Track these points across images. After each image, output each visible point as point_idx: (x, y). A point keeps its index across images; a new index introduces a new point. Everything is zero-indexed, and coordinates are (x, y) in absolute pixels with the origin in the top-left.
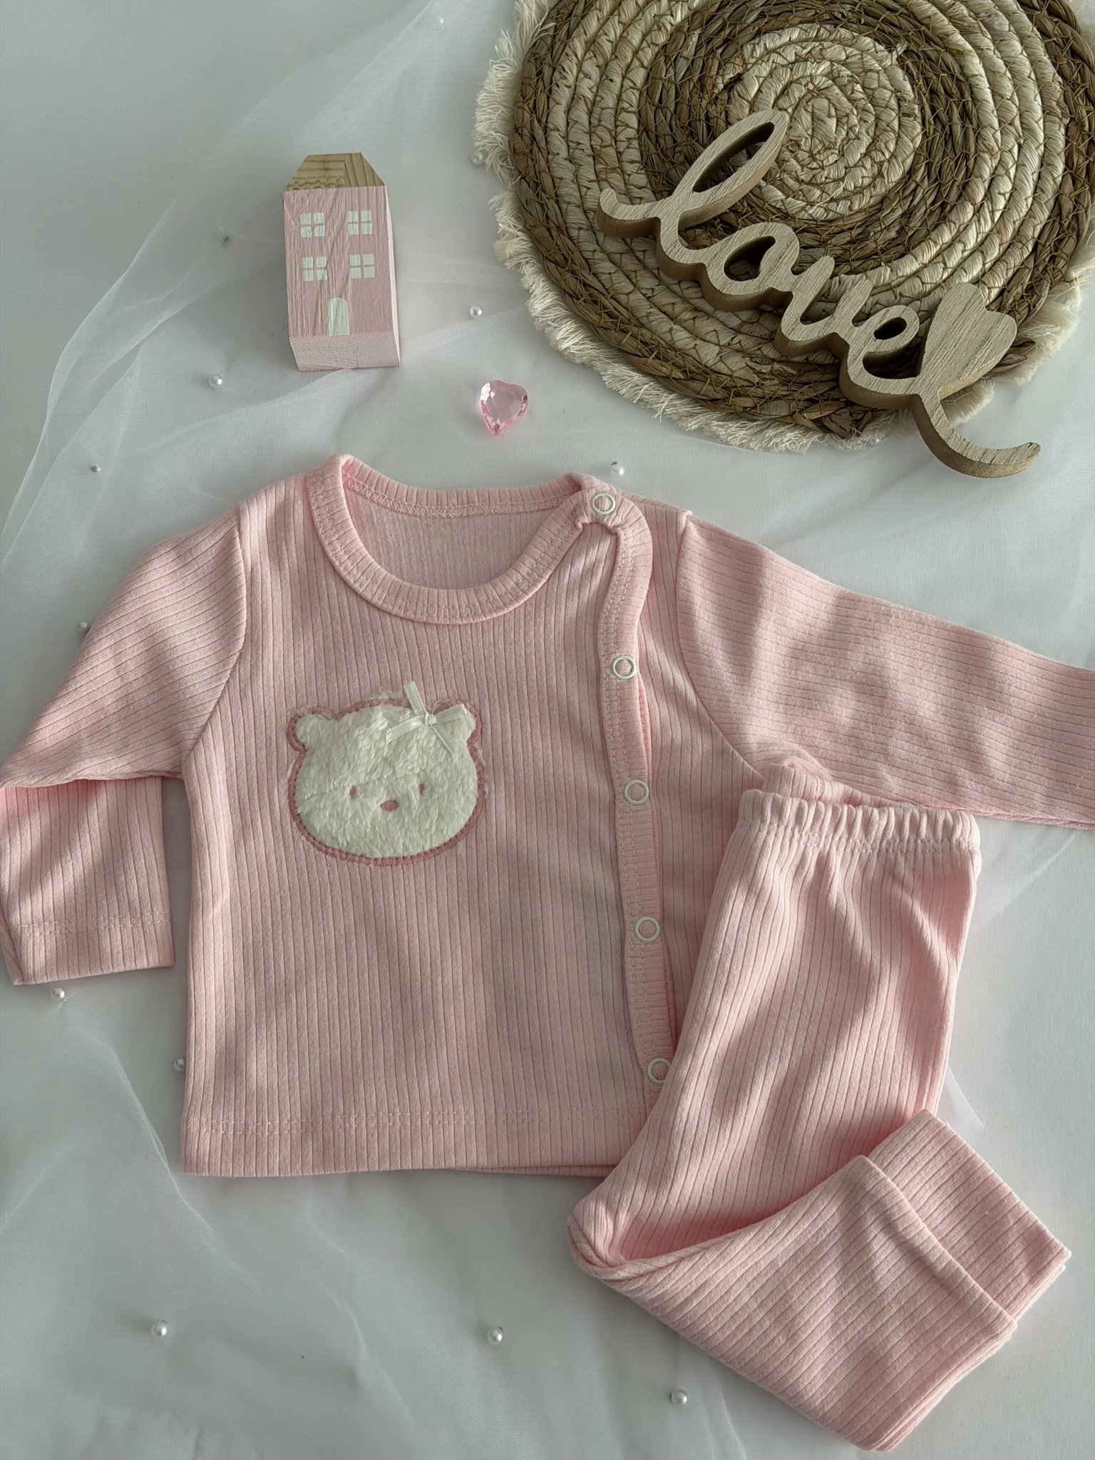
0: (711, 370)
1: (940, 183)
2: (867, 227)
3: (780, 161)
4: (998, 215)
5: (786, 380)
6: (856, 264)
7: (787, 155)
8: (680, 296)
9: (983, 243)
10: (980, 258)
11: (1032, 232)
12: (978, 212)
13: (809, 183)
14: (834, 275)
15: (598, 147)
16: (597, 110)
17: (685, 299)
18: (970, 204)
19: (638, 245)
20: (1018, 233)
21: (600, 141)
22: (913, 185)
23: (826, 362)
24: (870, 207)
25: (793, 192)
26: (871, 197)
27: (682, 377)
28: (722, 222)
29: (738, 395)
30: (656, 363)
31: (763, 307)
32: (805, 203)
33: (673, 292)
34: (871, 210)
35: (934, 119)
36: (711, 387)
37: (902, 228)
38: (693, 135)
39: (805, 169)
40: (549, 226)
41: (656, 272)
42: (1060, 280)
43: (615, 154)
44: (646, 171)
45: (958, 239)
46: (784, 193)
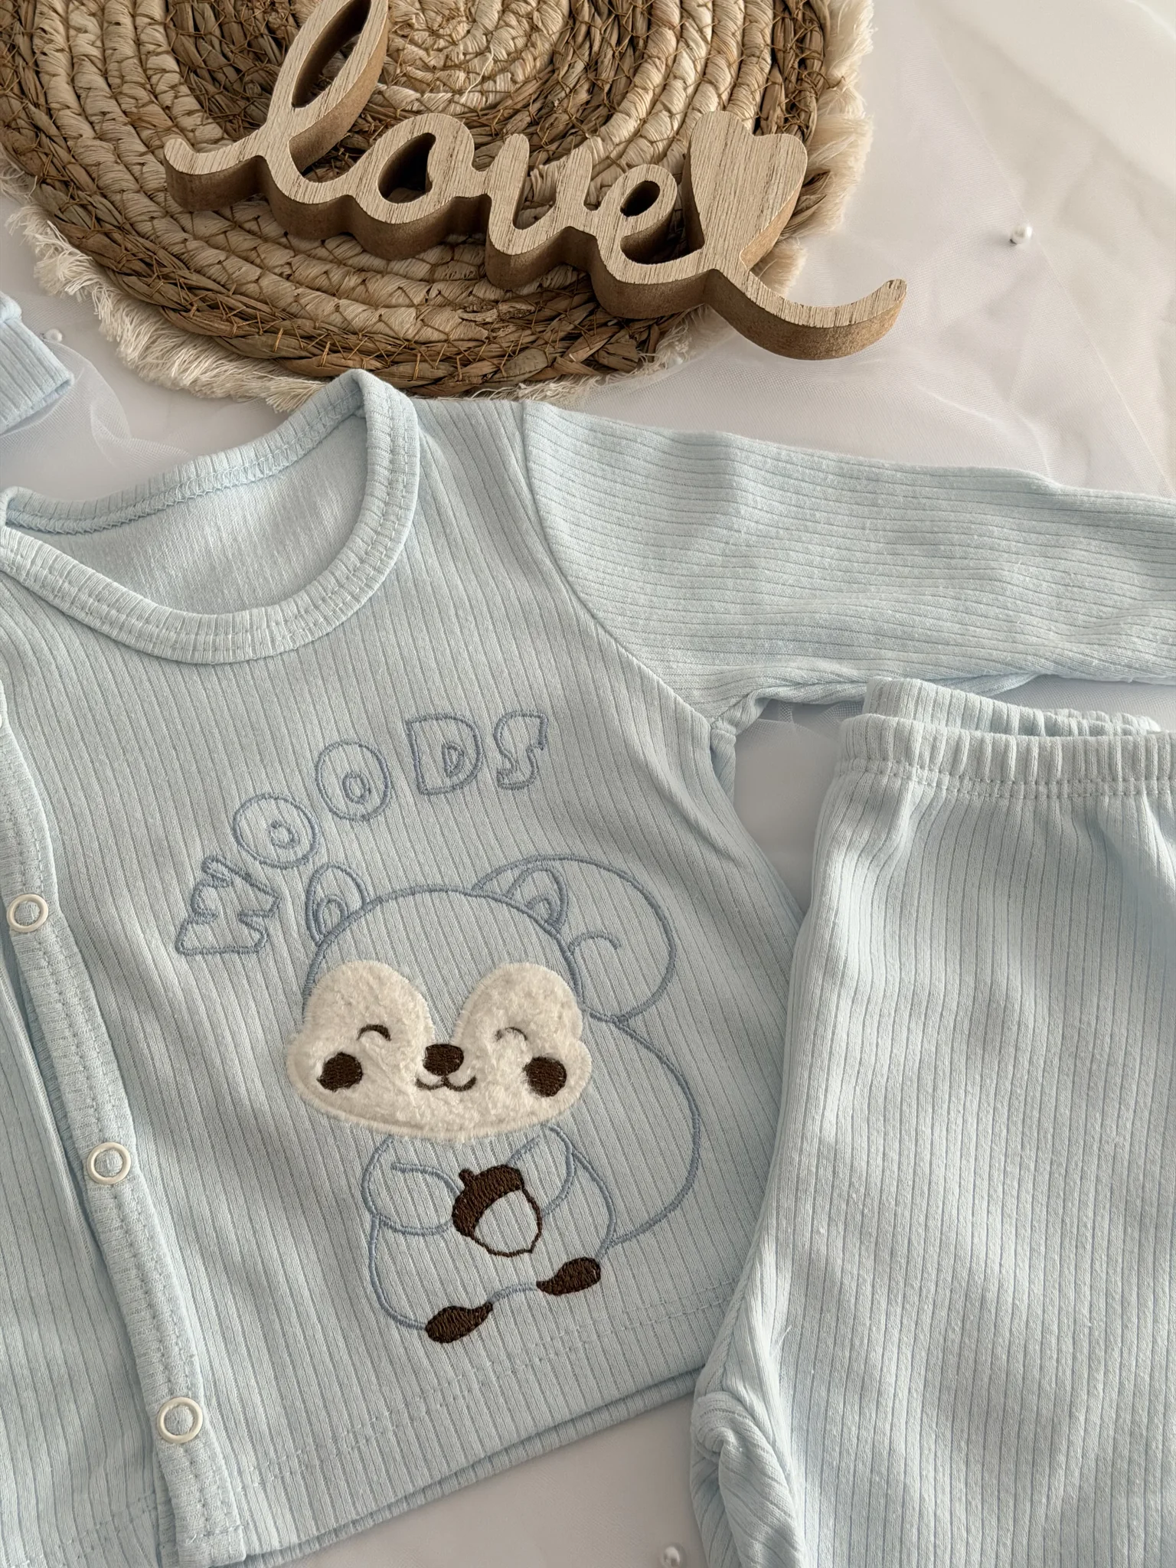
0: (416, 342)
2: (546, 97)
3: (393, 54)
4: (708, 32)
5: (523, 322)
6: (553, 147)
7: (399, 42)
8: (331, 262)
9: (704, 73)
11: (762, 37)
13: (445, 67)
14: (531, 168)
15: (134, 110)
16: (113, 67)
17: (340, 263)
19: (245, 213)
20: (744, 47)
21: (133, 101)
22: (584, 29)
23: (568, 282)
24: (539, 72)
25: (428, 85)
26: (535, 59)
28: (347, 150)
29: (466, 363)
30: (334, 358)
31: (452, 238)
32: (450, 95)
33: (319, 259)
34: (541, 75)
36: (425, 365)
38: (260, 56)
39: (432, 53)
40: (106, 230)
41: (284, 240)
42: (823, 87)
43: (162, 112)
44: (214, 118)
46: (416, 90)
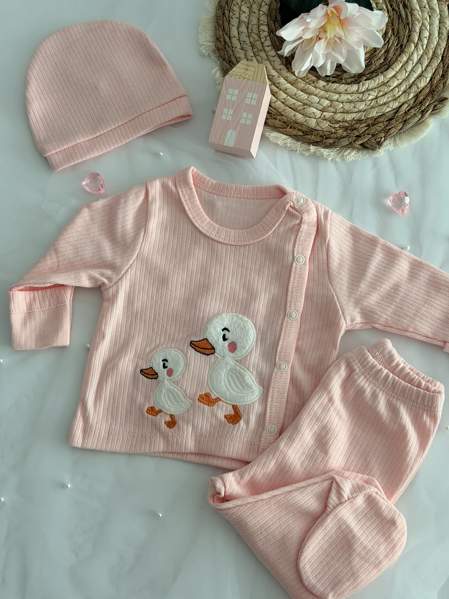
1: (399, 37)
10: (420, 66)
12: (416, 46)
18: (412, 44)
27: (302, 134)
35: (392, 10)
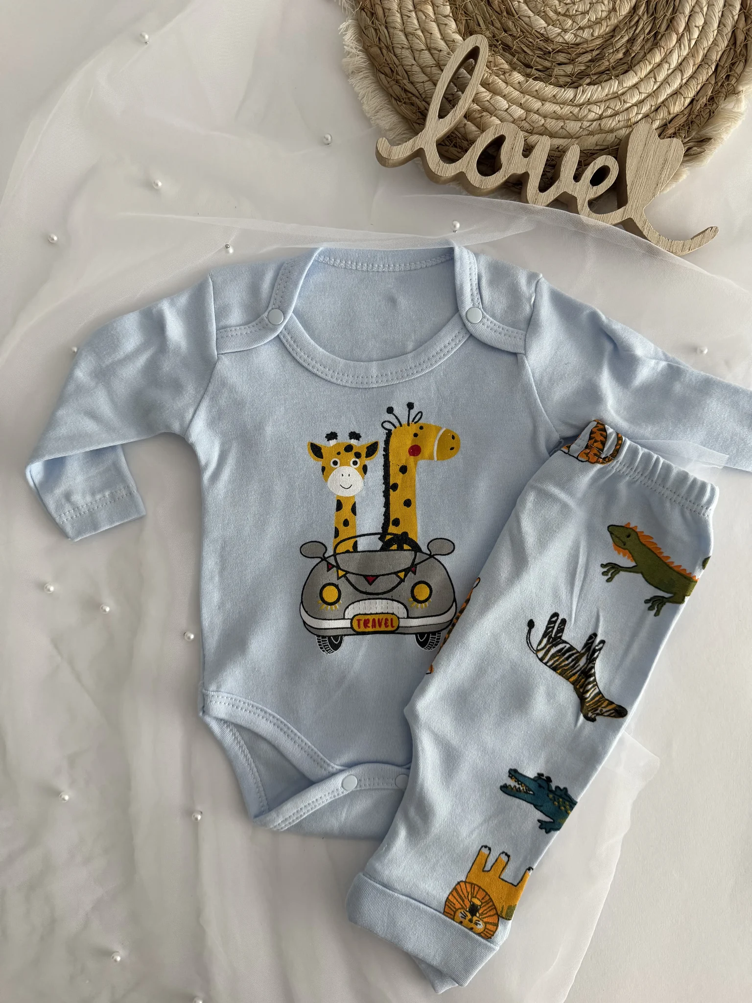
2: (603, 49)
4: (693, 42)
9: (681, 64)
13: (564, 15)
20: (706, 57)
22: (637, 18)
24: (606, 35)
25: (553, 22)
26: (607, 26)
32: (560, 31)
37: (627, 51)
39: (562, 4)
40: (380, 46)
42: (732, 92)
45: (665, 60)
46: (546, 22)
